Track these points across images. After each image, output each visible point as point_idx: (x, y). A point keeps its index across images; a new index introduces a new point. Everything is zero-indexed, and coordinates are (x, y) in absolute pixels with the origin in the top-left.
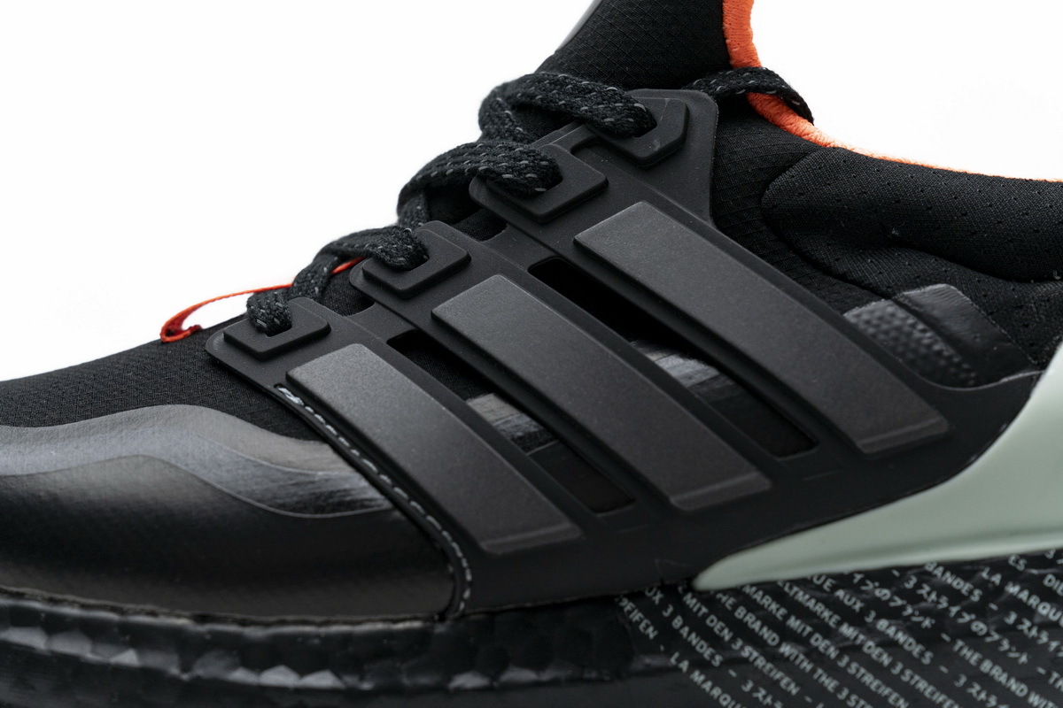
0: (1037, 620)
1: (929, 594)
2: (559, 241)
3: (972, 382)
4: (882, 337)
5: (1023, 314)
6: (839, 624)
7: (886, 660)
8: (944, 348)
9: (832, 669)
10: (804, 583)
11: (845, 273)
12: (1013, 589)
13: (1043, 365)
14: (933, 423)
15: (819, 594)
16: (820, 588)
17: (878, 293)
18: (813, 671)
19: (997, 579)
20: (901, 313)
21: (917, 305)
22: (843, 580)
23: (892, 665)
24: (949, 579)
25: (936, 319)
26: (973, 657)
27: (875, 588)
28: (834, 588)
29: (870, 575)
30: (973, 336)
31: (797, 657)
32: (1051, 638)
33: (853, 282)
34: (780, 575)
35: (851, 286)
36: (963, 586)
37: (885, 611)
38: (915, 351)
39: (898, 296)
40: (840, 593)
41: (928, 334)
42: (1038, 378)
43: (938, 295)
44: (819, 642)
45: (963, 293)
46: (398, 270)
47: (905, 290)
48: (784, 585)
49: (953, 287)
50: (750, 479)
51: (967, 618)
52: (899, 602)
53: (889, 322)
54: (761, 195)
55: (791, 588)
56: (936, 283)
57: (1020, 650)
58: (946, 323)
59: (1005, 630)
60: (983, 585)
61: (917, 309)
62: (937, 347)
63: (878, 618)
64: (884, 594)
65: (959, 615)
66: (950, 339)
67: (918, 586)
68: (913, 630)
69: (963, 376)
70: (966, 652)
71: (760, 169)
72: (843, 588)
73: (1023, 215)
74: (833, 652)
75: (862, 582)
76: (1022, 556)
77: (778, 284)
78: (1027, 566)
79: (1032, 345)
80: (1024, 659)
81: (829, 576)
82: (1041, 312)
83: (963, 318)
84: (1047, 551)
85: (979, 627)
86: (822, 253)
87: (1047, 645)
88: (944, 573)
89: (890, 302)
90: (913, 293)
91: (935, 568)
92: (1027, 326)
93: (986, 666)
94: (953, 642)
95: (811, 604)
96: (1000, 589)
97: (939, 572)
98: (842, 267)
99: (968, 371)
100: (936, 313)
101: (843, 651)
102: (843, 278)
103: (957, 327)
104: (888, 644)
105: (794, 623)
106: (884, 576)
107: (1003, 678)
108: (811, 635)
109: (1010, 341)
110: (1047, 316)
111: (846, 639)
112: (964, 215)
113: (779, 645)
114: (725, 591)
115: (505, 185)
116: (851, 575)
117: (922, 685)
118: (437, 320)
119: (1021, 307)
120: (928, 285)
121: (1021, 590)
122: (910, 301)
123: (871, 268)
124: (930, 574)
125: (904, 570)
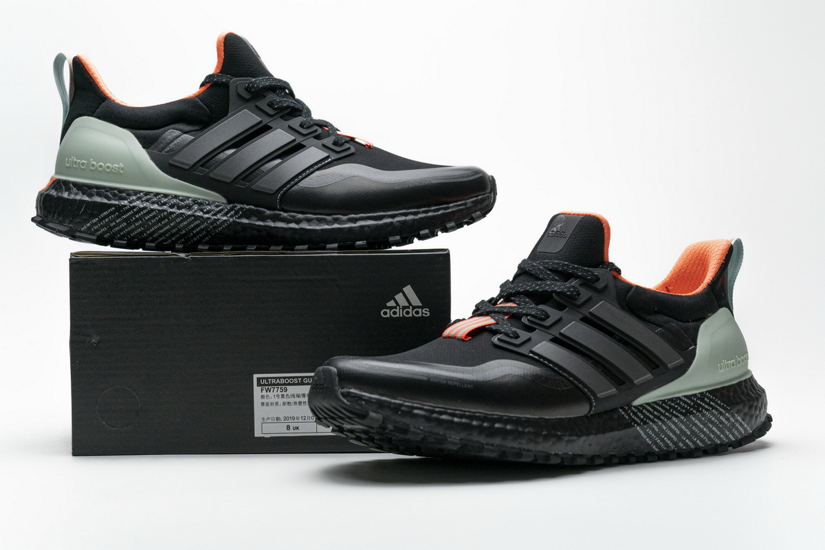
1: (682, 404)
2: (585, 311)
6: (665, 413)
7: (677, 421)
10: (655, 403)
12: (699, 402)
13: (696, 344)
14: (681, 360)
15: (659, 405)
17: (659, 326)
18: (662, 425)
19: (695, 400)
21: (668, 329)
22: (663, 401)
24: (685, 399)
26: (694, 419)
27: (670, 403)
28: (662, 404)
29: (669, 400)
31: (658, 421)
34: (650, 401)
36: (689, 402)
37: (674, 409)
40: (664, 405)
42: (696, 348)
44: (663, 418)
45: (676, 326)
46: (543, 320)
47: (664, 325)
48: (651, 403)
49: (674, 324)
50: (649, 376)
51: (692, 409)
52: (677, 406)
55: (653, 404)
56: (670, 323)
59: (699, 412)
60: (692, 401)
63: (673, 411)
64: (673, 404)
65: (689, 409)
67: (680, 402)
68: (681, 413)
70: (693, 418)
72: (664, 403)
75: (668, 402)
76: (700, 393)
78: (700, 396)
80: (703, 419)
81: (660, 401)
84: (704, 392)
85: (694, 412)
87: (708, 415)
89: (662, 328)
90: (666, 326)
91: (683, 397)
92: (690, 334)
93: (696, 421)
94: (689, 416)
95: (658, 408)
96: (696, 402)
98: (649, 319)
101: (667, 420)
104: (677, 417)
105: (656, 413)
106: (671, 400)
107: (699, 424)
108: (660, 416)
111: (667, 416)
113: (654, 419)
114: (639, 406)
115: (568, 296)
116: (665, 400)
117: (683, 427)
118: (561, 334)
120: (668, 323)
121: (701, 402)
122: (666, 328)
124: (682, 399)
125: (677, 398)
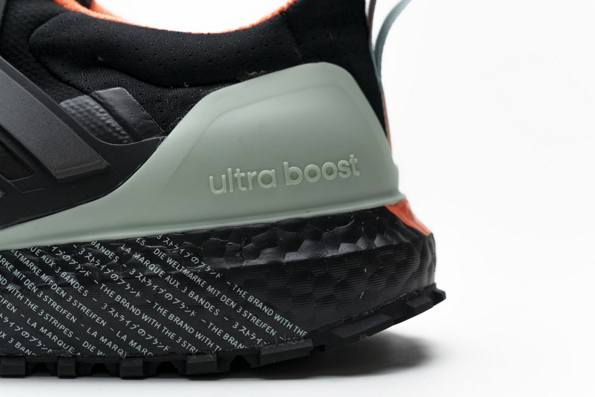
0: (146, 273)
1: (91, 258)
3: (125, 141)
4: (79, 115)
5: (161, 105)
6: (41, 274)
7: (63, 294)
8: (113, 122)
9: (34, 299)
10: (25, 251)
11: (68, 81)
12: (137, 256)
13: (167, 133)
14: (99, 163)
15: (32, 257)
16: (33, 254)
17: (83, 91)
18: (24, 300)
19: (128, 250)
20: (92, 102)
21: (102, 99)
22: (48, 250)
23: (67, 297)
24: (103, 250)
25: (111, 106)
26: (110, 293)
27: (63, 254)
28: (41, 254)
29: (61, 247)
30: (129, 116)
31: (15, 291)
32: (153, 284)
33: (72, 86)
34: (13, 247)
35: (70, 87)
36: (109, 254)
37: (66, 267)
38: (95, 123)
39: (93, 94)
40: (44, 257)
41: (105, 115)
42: (163, 140)
43: (114, 94)
44: (29, 284)
45: (129, 92)
47: (97, 90)
48: (15, 252)
49: (124, 89)
51: (109, 271)
52: (74, 262)
53: (83, 107)
54: (29, 36)
55: (18, 254)
56: (116, 87)
57: (137, 290)
58: (116, 109)
59: (129, 278)
60: (120, 254)
61: (101, 100)
62: (108, 122)
63: (62, 271)
64: (67, 257)
65: (105, 270)
66: (117, 118)
67: (86, 253)
68: (80, 278)
69: (121, 138)
70: (107, 290)
71: (30, 22)
72: (46, 254)
73: (169, 51)
74: (35, 290)
75: (57, 251)
76: (144, 238)
77: (23, 85)
78: (146, 244)
79: (163, 122)
80: (138, 294)
81: (39, 248)
82: (172, 104)
83: (126, 106)
84: (158, 235)
85: (115, 276)
86: (58, 69)
87: (151, 287)
88: (100, 247)
89: (88, 97)
90: (100, 92)
91: (96, 244)
92: (162, 111)
93: (118, 298)
94: (100, 284)
95: (27, 263)
96: (130, 256)
97: (98, 246)
98: (67, 78)
99: (124, 135)
100: (111, 103)
101: (40, 288)
102: (67, 83)
103: (122, 111)
104: (65, 285)
105: (17, 273)
106: (68, 248)
107: (127, 305)
108: (24, 279)
109: (151, 119)
110: (174, 106)
111: (43, 282)
112: (137, 49)
113: (7, 285)
116: (51, 247)
117: (84, 308)
119: (160, 101)
120: (111, 88)
121: (141, 257)
122: (99, 96)
123: (81, 78)
124: (93, 247)
125: (80, 245)
